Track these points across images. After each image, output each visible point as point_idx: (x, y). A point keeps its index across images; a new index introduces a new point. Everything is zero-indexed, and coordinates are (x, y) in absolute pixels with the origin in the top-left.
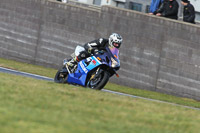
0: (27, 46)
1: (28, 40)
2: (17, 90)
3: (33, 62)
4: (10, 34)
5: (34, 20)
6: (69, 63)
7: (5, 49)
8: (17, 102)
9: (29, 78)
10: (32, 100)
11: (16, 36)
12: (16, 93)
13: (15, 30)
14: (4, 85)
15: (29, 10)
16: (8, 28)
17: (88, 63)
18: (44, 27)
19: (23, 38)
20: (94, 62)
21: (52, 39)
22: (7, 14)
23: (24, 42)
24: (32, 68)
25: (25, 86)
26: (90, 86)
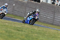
0: (51, 19)
1: (51, 17)
2: (47, 32)
3: (52, 24)
4: (45, 16)
5: (53, 12)
6: (25, 18)
7: (44, 20)
8: (47, 36)
9: (51, 29)
10: (52, 36)
11: (47, 16)
12: (47, 33)
13: (47, 14)
14: (43, 31)
15: (51, 8)
16: (45, 14)
17: (30, 18)
18: (56, 14)
19: (49, 17)
20: (31, 17)
21: (58, 17)
22: (44, 9)
23: (50, 18)
24: (52, 26)
25: (50, 31)
26: (30, 24)
